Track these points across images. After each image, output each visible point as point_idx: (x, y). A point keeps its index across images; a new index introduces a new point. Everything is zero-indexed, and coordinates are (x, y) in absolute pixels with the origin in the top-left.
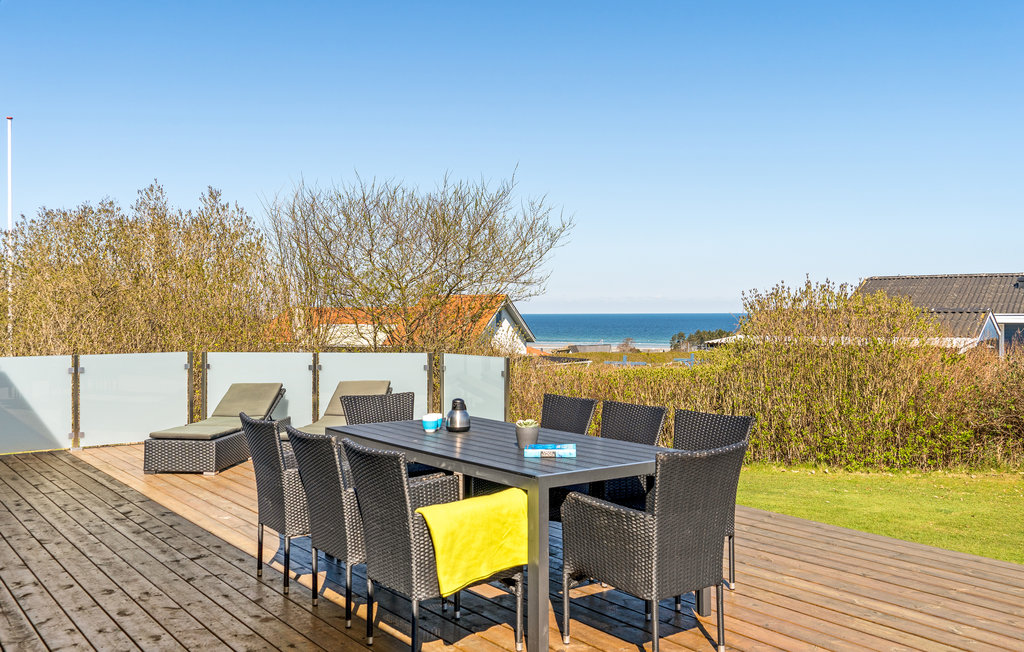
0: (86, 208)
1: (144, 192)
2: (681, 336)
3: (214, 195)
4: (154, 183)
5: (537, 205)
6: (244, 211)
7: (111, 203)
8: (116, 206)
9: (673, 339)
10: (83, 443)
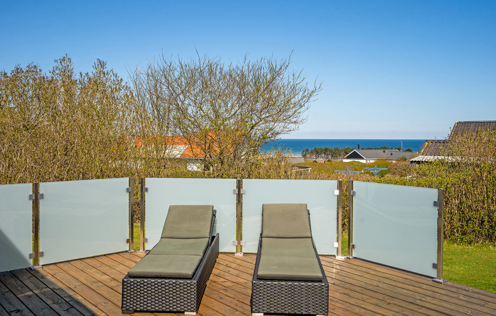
0: (17, 69)
1: (59, 61)
2: (307, 150)
3: (102, 64)
4: (65, 56)
5: (296, 76)
6: (118, 76)
7: (35, 67)
8: (39, 68)
9: (303, 152)
10: (42, 261)
